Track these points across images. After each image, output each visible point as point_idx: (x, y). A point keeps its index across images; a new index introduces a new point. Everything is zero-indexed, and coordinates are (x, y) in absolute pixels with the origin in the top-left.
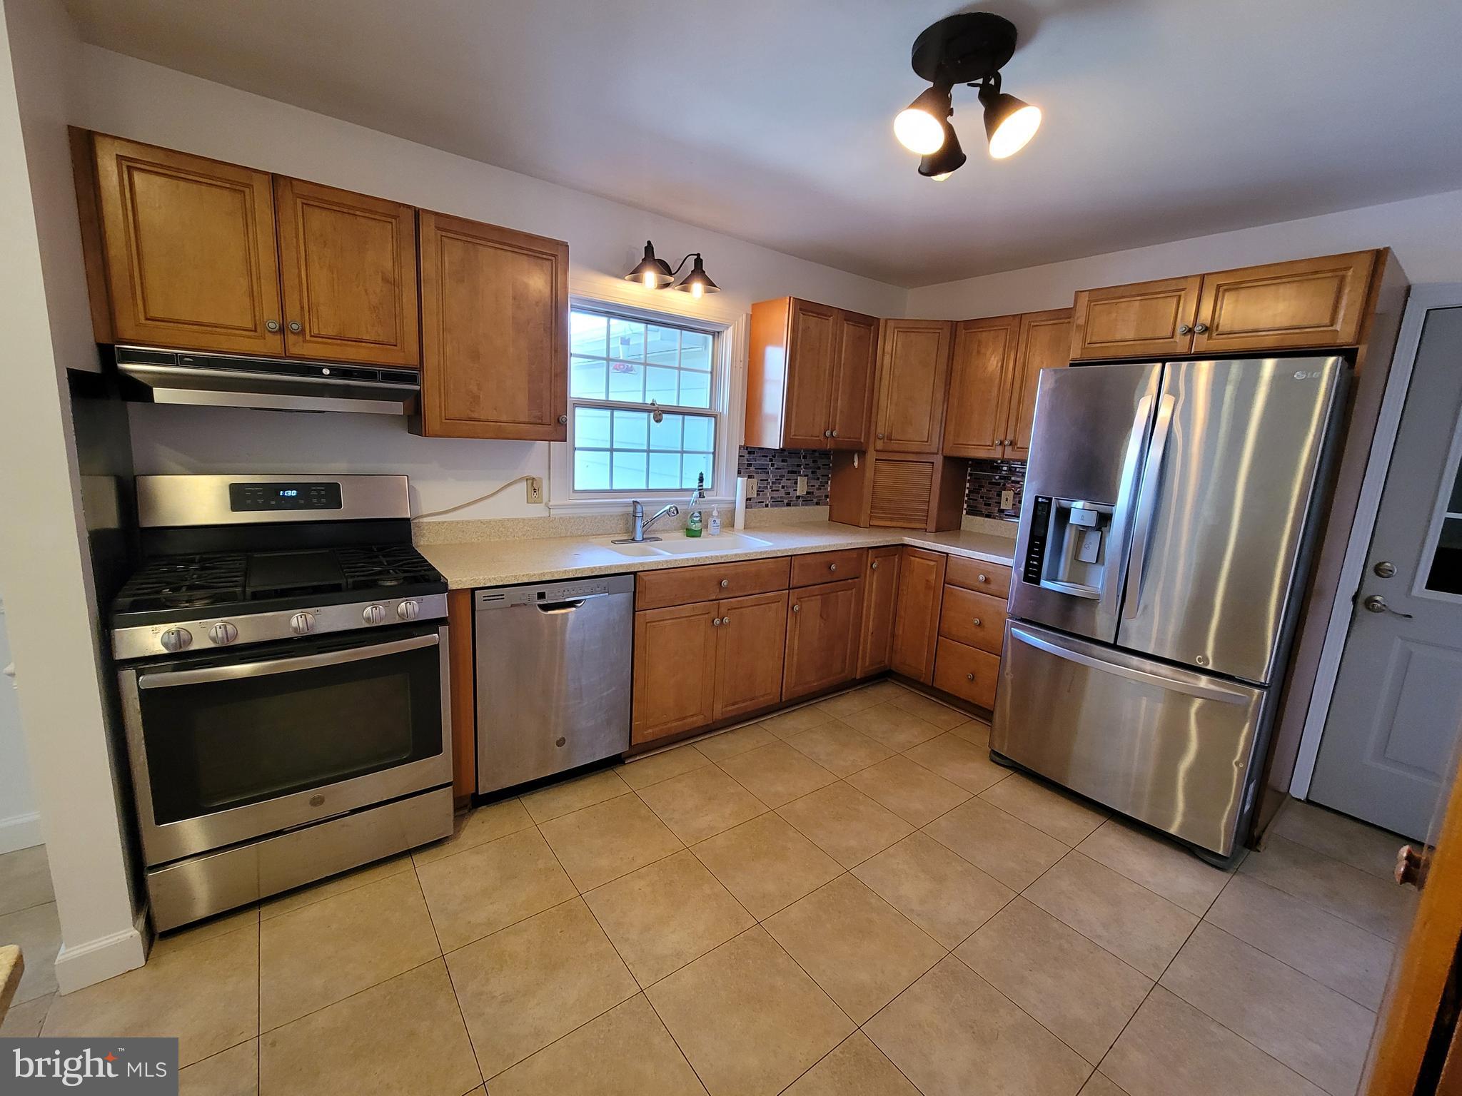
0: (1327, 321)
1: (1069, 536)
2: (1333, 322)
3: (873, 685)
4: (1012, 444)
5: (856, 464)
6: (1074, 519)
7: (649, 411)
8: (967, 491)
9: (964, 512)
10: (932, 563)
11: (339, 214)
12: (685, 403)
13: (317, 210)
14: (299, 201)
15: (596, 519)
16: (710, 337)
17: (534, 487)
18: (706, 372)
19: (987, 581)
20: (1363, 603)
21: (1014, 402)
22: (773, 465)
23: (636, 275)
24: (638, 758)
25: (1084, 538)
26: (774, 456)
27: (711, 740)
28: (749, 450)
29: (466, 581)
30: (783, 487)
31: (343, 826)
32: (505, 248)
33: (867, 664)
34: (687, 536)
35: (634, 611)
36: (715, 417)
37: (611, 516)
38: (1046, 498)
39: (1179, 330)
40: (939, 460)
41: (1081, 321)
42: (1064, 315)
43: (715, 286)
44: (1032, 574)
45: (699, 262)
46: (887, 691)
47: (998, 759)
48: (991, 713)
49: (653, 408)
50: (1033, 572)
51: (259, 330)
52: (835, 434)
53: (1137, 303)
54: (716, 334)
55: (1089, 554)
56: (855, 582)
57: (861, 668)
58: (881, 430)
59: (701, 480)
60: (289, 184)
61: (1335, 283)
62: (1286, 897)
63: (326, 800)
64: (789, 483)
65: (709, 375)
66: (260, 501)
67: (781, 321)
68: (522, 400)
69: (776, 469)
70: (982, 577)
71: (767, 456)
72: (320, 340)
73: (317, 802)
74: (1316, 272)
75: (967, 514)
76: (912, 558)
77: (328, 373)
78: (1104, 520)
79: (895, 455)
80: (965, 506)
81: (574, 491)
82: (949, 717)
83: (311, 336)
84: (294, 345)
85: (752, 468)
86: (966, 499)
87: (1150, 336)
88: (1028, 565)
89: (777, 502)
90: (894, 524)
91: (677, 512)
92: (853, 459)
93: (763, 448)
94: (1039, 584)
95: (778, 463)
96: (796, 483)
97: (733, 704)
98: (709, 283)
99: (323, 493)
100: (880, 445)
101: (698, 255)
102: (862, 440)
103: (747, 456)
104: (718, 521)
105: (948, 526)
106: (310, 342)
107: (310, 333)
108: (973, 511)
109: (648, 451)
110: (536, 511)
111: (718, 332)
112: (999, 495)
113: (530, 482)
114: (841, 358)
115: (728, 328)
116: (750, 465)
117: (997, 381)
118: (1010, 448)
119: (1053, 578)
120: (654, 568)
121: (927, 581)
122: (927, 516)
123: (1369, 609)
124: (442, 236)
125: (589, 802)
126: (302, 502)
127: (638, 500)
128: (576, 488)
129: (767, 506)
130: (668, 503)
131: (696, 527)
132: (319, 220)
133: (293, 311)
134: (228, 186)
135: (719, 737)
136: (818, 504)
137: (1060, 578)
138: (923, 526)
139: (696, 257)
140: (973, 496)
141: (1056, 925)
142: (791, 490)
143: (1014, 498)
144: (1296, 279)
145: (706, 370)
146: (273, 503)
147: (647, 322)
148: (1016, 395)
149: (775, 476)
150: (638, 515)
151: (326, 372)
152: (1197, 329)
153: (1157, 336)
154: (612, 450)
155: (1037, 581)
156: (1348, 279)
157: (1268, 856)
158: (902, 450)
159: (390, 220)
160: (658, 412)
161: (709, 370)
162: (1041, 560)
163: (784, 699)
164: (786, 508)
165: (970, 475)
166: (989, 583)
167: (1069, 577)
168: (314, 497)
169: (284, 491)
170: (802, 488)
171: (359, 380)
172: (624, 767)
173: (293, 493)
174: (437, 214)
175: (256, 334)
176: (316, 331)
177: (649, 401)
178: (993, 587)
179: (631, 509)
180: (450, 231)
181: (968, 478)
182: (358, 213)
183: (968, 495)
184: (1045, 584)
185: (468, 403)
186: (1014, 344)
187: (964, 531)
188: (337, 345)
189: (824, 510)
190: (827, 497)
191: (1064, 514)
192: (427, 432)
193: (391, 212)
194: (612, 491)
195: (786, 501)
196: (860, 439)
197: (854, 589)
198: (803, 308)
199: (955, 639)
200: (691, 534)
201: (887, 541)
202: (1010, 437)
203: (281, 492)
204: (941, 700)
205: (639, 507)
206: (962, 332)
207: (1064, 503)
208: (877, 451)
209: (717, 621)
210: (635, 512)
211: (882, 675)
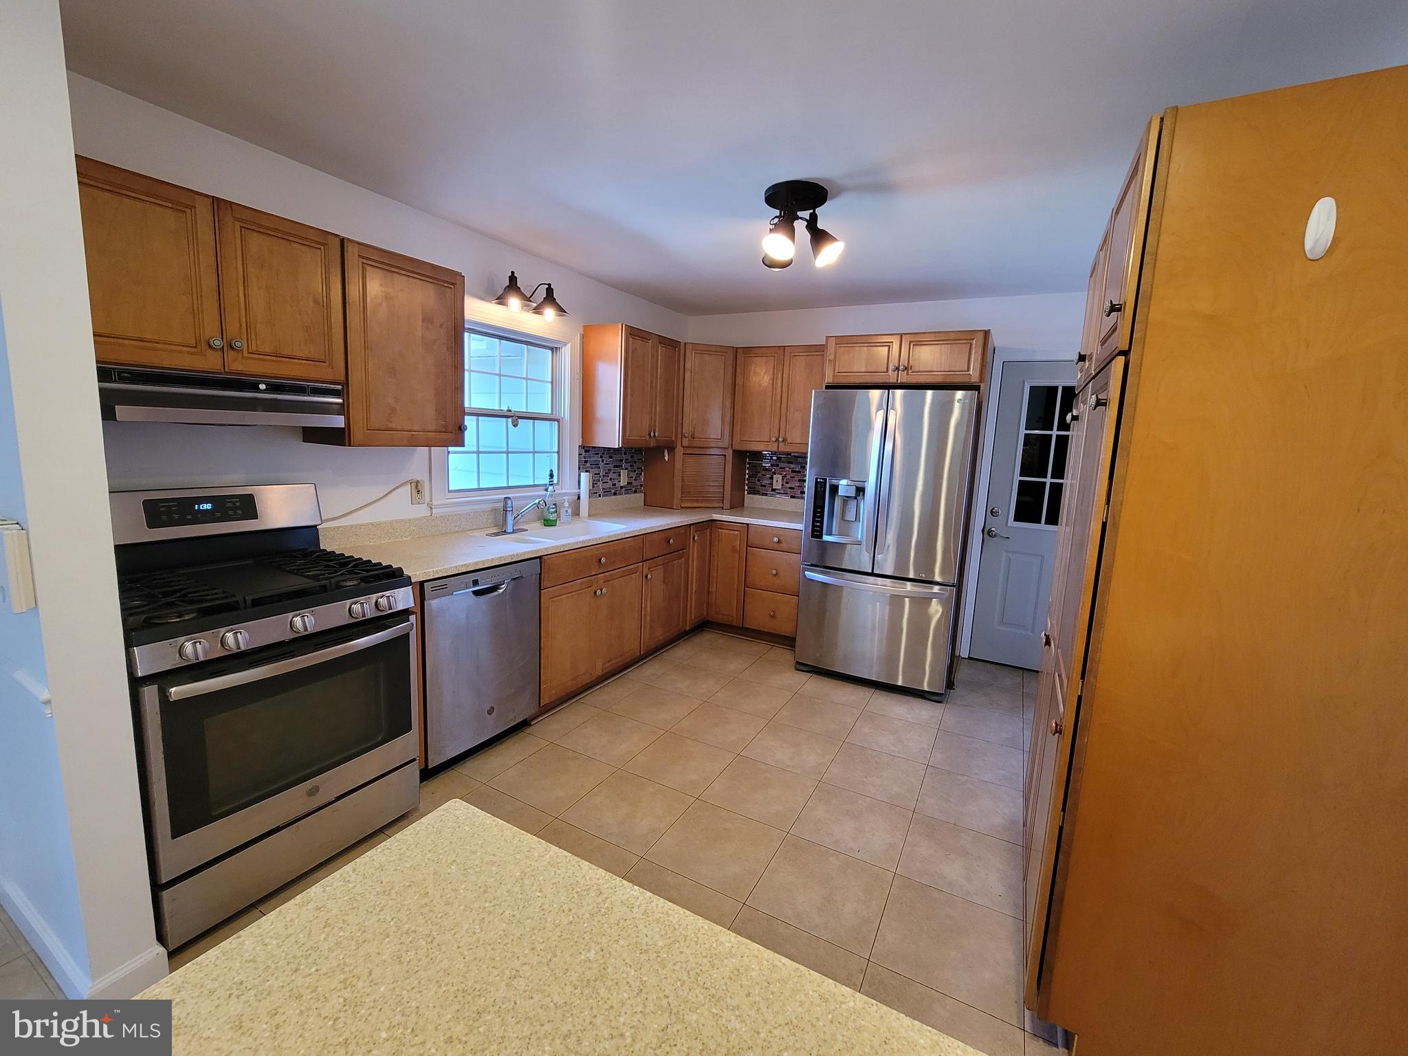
0: (966, 369)
1: (838, 503)
2: (968, 370)
3: (695, 635)
4: (784, 440)
5: (666, 458)
6: (841, 492)
7: (507, 417)
8: (747, 476)
9: (746, 492)
10: (736, 533)
11: (275, 239)
12: (534, 409)
13: (255, 234)
14: (237, 225)
15: (470, 515)
16: (550, 352)
17: (417, 487)
18: (548, 382)
19: (779, 542)
20: (988, 533)
21: (784, 410)
22: (603, 461)
23: (501, 300)
24: (540, 719)
25: (847, 505)
26: (603, 454)
27: (593, 694)
28: (585, 449)
29: (419, 575)
30: (611, 479)
31: (334, 811)
32: (416, 276)
33: (693, 617)
34: (545, 525)
35: (540, 589)
36: (558, 421)
37: (483, 512)
38: (823, 479)
39: (891, 367)
40: (729, 454)
41: (832, 357)
42: (819, 350)
43: (565, 312)
44: (817, 532)
45: (550, 291)
46: (707, 637)
47: (802, 667)
48: (794, 639)
49: (509, 414)
50: (817, 531)
51: (198, 346)
52: (656, 434)
53: (866, 348)
54: (554, 350)
55: (851, 516)
56: (684, 552)
57: (691, 619)
58: (687, 429)
59: (551, 476)
60: (229, 209)
61: (968, 346)
62: (972, 708)
63: (320, 789)
64: (614, 476)
65: (550, 385)
66: (176, 516)
67: (614, 343)
68: (430, 412)
69: (606, 464)
70: (776, 539)
71: (598, 454)
72: (256, 356)
73: (312, 792)
74: (959, 340)
75: (748, 493)
76: (720, 530)
77: (265, 387)
78: (860, 491)
79: (697, 450)
80: (746, 488)
81: (449, 491)
82: (758, 647)
83: (249, 353)
84: (234, 361)
85: (588, 464)
86: (747, 482)
87: (874, 370)
88: (814, 526)
89: (607, 492)
90: (699, 505)
91: (546, 505)
92: (664, 454)
93: (595, 447)
94: (822, 538)
95: (607, 460)
96: (620, 475)
97: (609, 662)
98: (561, 310)
99: (238, 504)
100: (686, 442)
101: (549, 285)
102: (673, 439)
103: (584, 453)
104: (570, 511)
105: (737, 505)
106: (248, 358)
107: (248, 350)
108: (753, 491)
109: (508, 453)
110: (420, 511)
111: (556, 348)
112: (772, 478)
113: (414, 485)
114: (657, 373)
115: (566, 345)
116: (586, 462)
117: (770, 394)
118: (783, 444)
119: (830, 534)
120: (555, 552)
121: (733, 546)
122: (723, 497)
123: (990, 536)
124: (363, 263)
125: (520, 758)
126: (218, 514)
127: (509, 496)
128: (450, 489)
129: (600, 496)
130: (538, 497)
131: (552, 517)
132: (256, 242)
133: (232, 328)
134: (170, 205)
135: (598, 691)
136: (635, 492)
137: (833, 533)
138: (721, 505)
139: (547, 286)
140: (753, 480)
141: (870, 752)
142: (616, 482)
143: (783, 479)
144: (950, 342)
145: (547, 380)
146: (189, 517)
147: (501, 338)
148: (784, 405)
149: (605, 470)
150: (509, 509)
151: (262, 387)
152: (901, 368)
153: (878, 370)
154: (478, 453)
155: (820, 537)
156: (974, 346)
157: (958, 690)
158: (702, 446)
159: (319, 246)
160: (515, 418)
161: (550, 380)
162: (822, 523)
163: (642, 653)
164: (613, 497)
165: (749, 464)
166: (780, 543)
167: (839, 532)
168: (230, 509)
169: (199, 505)
170: (624, 481)
171: (289, 395)
172: (531, 727)
173: (208, 506)
174: (359, 243)
175: (195, 350)
176: (254, 348)
177: (505, 408)
178: (784, 546)
179: (502, 504)
180: (370, 259)
181: (747, 466)
182: (291, 238)
183: (748, 480)
184: (826, 538)
185: (387, 415)
186: (781, 367)
187: (747, 507)
188: (273, 361)
189: (640, 497)
190: (641, 486)
191: (834, 489)
192: (352, 442)
193: (318, 239)
194: (480, 490)
195: (613, 491)
196: (672, 437)
197: (683, 559)
198: (633, 334)
199: (759, 588)
200: (548, 523)
201: (703, 518)
202: (782, 434)
203: (196, 506)
204: (750, 637)
205: (509, 502)
206: (741, 356)
207: (834, 482)
208: (684, 447)
209: (599, 592)
210: (505, 506)
211: (703, 626)
